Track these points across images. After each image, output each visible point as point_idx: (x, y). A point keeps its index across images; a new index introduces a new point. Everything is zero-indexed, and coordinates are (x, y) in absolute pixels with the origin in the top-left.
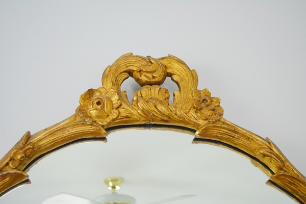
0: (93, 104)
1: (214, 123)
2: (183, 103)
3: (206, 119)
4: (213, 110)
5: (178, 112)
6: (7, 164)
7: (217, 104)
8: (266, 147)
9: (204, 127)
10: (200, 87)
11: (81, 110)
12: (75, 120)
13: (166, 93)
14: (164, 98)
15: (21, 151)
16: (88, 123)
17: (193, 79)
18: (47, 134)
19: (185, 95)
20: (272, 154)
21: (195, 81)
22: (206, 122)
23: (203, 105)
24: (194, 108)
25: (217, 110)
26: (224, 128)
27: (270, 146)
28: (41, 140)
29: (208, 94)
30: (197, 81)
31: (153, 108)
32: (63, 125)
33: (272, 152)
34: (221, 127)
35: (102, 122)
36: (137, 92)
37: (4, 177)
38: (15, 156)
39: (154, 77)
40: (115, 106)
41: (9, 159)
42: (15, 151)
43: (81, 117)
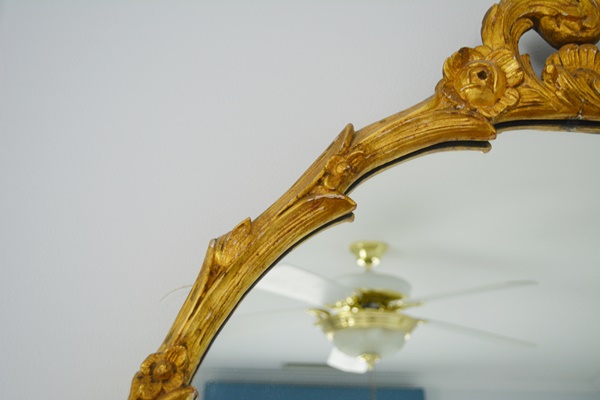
0: (471, 76)
6: (320, 182)
11: (446, 87)
12: (437, 105)
15: (343, 159)
16: (463, 112)
28: (377, 140)
31: (587, 89)
35: (488, 112)
36: (553, 56)
37: (315, 204)
38: (332, 167)
39: (584, 29)
40: (511, 82)
41: (322, 172)
42: (333, 158)
43: (449, 101)
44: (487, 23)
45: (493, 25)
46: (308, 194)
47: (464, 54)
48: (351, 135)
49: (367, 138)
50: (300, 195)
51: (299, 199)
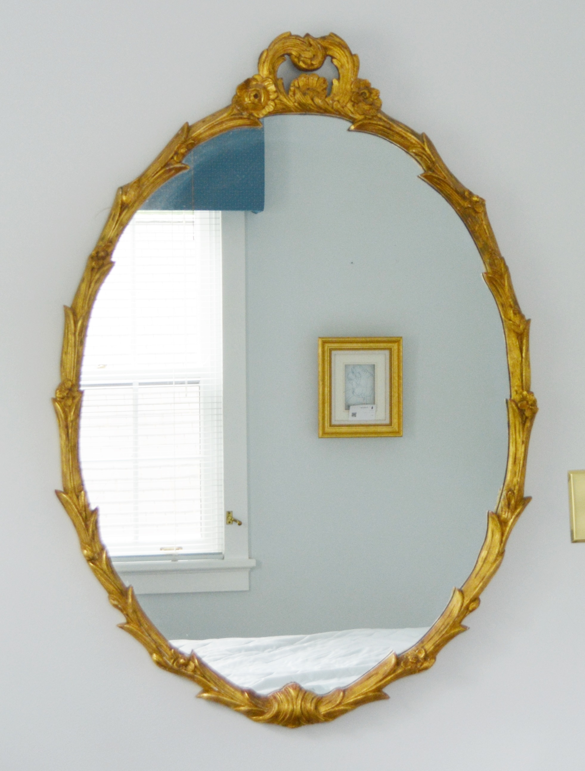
0: (250, 97)
1: (369, 119)
2: (341, 95)
3: (364, 114)
4: (371, 105)
5: (335, 107)
6: (172, 158)
7: (376, 98)
8: (419, 146)
9: (360, 123)
10: (362, 75)
11: (237, 101)
12: (232, 112)
13: (324, 83)
14: (322, 88)
15: (184, 146)
16: (245, 117)
17: (354, 67)
18: (206, 127)
19: (344, 85)
20: (423, 154)
21: (355, 69)
22: (362, 117)
23: (361, 98)
24: (352, 101)
25: (375, 106)
26: (380, 125)
27: (422, 145)
28: (201, 134)
29: (367, 86)
30: (358, 68)
31: (310, 102)
32: (221, 119)
33: (424, 152)
34: (377, 124)
35: (258, 115)
36: (295, 81)
37: (170, 170)
38: (178, 150)
39: (312, 65)
40: (272, 97)
41: (173, 153)
42: (179, 145)
43: (238, 110)
44: (260, 61)
45: (264, 62)
46: (167, 165)
47: (246, 85)
48: (187, 129)
49: (196, 133)
50: (162, 165)
51: (162, 168)
